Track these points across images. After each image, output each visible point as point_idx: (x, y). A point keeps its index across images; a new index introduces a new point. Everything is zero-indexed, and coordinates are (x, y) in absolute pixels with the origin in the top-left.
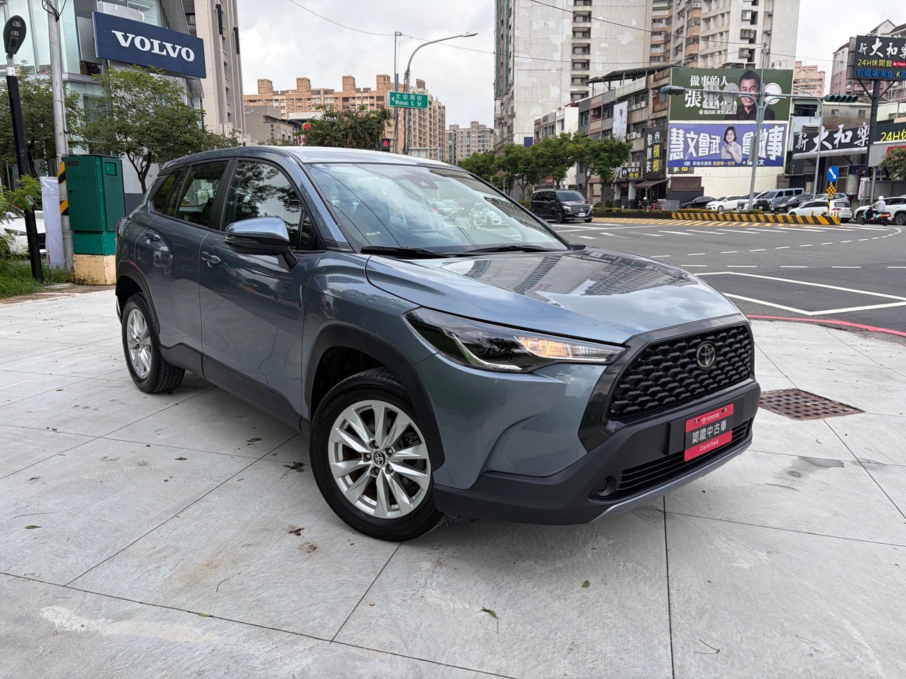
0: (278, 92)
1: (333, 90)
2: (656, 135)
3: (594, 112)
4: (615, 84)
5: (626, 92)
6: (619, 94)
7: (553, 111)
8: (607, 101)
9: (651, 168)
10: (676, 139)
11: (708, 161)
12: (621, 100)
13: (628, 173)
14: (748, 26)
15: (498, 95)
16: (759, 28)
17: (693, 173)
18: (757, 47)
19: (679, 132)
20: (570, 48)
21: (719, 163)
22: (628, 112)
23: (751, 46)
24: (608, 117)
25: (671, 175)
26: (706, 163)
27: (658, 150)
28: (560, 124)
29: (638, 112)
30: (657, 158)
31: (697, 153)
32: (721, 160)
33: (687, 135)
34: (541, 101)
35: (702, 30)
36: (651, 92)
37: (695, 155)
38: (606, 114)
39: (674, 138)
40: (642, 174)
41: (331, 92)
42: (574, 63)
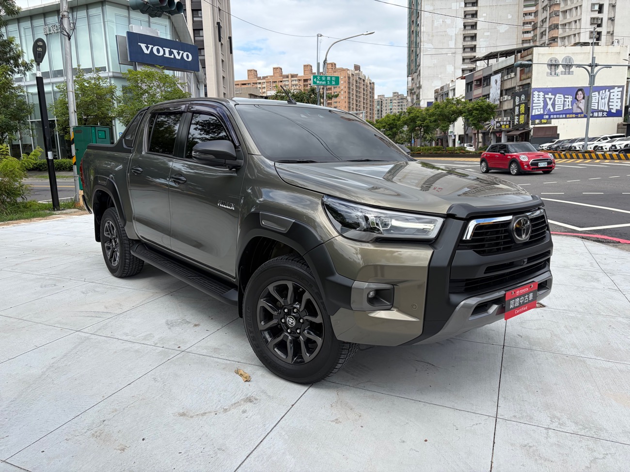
0: (260, 77)
1: (297, 75)
2: (522, 97)
3: (477, 83)
4: (492, 61)
5: (500, 67)
6: (494, 69)
7: (448, 83)
8: (486, 74)
9: (518, 121)
10: (538, 99)
11: (563, 114)
12: (496, 72)
13: (501, 126)
14: (596, 15)
15: (410, 73)
16: (605, 16)
17: (551, 123)
18: (604, 30)
19: (540, 94)
20: (462, 37)
21: (571, 116)
23: (599, 29)
24: (487, 85)
25: (533, 126)
26: (561, 116)
27: (523, 108)
28: (453, 91)
29: (509, 80)
30: (523, 114)
31: (554, 108)
32: (573, 113)
33: (546, 96)
34: (440, 76)
35: (561, 20)
37: (552, 110)
38: (485, 83)
39: (535, 99)
40: (511, 126)
41: (296, 76)
42: (464, 49)
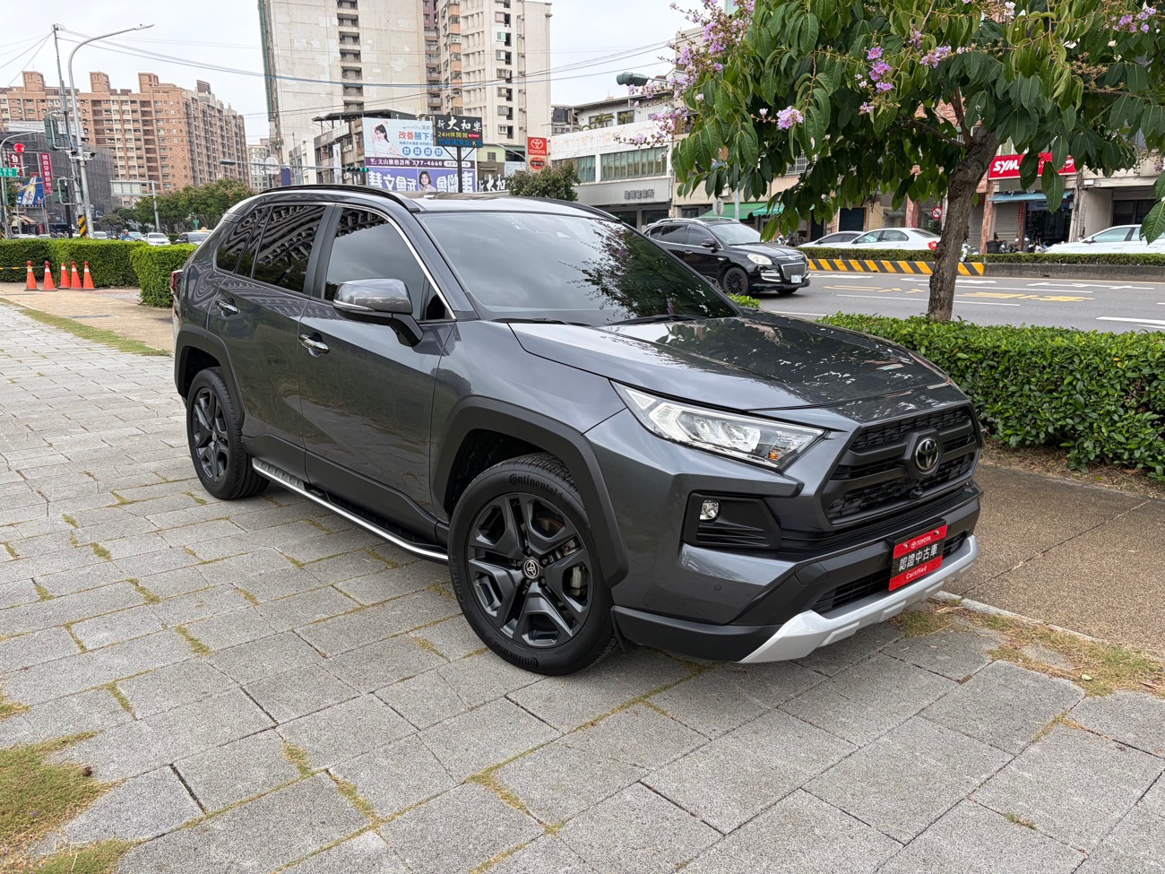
1: (79, 90)
3: (323, 150)
10: (374, 181)
12: (337, 141)
14: (503, 66)
15: (270, 117)
16: (514, 68)
18: (514, 87)
19: (377, 174)
20: (339, 70)
22: (342, 153)
29: (347, 153)
33: (385, 178)
35: (463, 66)
36: (354, 136)
38: (329, 153)
41: (75, 92)
42: (346, 87)
